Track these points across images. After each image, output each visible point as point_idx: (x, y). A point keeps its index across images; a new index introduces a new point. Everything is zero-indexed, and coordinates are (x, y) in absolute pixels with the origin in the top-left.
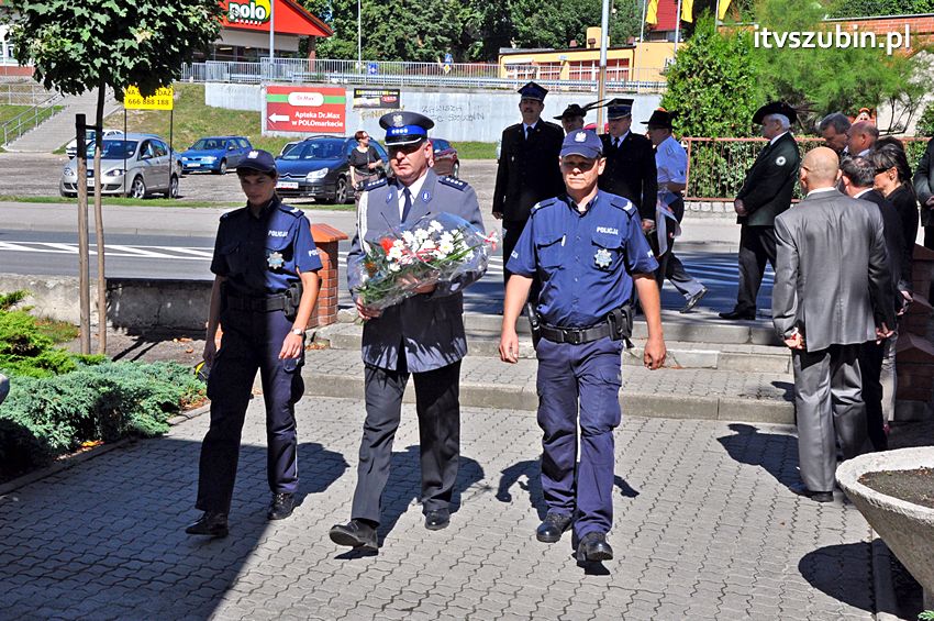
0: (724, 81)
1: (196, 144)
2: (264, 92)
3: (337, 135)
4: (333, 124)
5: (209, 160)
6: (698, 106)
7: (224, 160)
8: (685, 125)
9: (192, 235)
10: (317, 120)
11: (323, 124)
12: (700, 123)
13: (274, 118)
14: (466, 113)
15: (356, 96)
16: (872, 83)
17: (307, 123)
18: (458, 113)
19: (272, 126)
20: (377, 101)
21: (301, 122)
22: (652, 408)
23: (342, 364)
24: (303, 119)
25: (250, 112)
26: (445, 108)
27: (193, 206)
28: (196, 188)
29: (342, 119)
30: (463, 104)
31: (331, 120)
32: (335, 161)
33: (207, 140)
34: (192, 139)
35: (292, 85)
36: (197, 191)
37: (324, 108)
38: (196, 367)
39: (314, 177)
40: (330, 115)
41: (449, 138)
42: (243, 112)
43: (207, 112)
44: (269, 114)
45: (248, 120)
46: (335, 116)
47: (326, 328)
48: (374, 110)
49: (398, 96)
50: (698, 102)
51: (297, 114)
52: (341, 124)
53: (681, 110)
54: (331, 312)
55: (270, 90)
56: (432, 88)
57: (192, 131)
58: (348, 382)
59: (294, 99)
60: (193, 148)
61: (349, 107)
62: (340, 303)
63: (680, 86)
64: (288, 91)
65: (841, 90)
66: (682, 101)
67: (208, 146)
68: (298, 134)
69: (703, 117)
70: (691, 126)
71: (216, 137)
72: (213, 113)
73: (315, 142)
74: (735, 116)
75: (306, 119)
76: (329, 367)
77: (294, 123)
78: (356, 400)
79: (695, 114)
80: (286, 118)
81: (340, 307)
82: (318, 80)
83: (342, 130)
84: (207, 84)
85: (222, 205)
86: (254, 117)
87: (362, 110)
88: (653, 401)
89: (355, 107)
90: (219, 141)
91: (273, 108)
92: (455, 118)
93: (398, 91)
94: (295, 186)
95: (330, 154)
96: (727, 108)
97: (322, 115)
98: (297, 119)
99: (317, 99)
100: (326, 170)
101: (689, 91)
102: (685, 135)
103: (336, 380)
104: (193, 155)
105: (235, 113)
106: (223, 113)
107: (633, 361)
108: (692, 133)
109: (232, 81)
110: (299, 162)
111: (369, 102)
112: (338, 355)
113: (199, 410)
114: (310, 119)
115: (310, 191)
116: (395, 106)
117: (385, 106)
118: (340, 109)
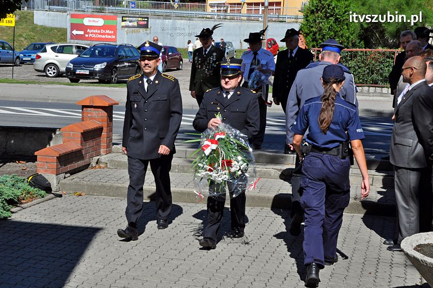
0: (336, 16)
1: (29, 46)
2: (69, 16)
3: (112, 43)
4: (109, 37)
6: (320, 30)
10: (100, 34)
11: (104, 37)
12: (322, 40)
13: (75, 32)
14: (187, 31)
15: (123, 21)
17: (94, 35)
18: (183, 31)
19: (74, 37)
20: (136, 24)
21: (90, 35)
23: (114, 177)
24: (92, 33)
25: (61, 29)
26: (175, 29)
27: (27, 83)
28: (28, 72)
29: (115, 34)
30: (185, 26)
31: (108, 34)
32: (110, 59)
33: (35, 45)
34: (26, 43)
35: (86, 13)
36: (29, 75)
37: (104, 27)
38: (28, 178)
39: (98, 67)
40: (108, 31)
41: (177, 46)
42: (56, 29)
43: (35, 28)
44: (72, 30)
45: (59, 33)
46: (110, 32)
47: (105, 156)
48: (133, 29)
49: (147, 21)
50: (320, 27)
51: (88, 31)
52: (114, 37)
53: (311, 32)
54: (108, 146)
55: (73, 16)
56: (167, 17)
57: (26, 39)
58: (118, 188)
59: (87, 22)
60: (27, 49)
61: (119, 27)
62: (113, 141)
63: (311, 18)
64: (83, 17)
66: (312, 27)
67: (35, 48)
68: (89, 42)
69: (324, 36)
70: (317, 41)
71: (40, 43)
72: (38, 29)
73: (99, 47)
74: (342, 36)
75: (94, 33)
76: (107, 179)
77: (87, 36)
78: (122, 198)
79: (319, 35)
80: (82, 33)
81: (114, 144)
82: (101, 11)
83: (115, 40)
84: (35, 12)
85: (44, 83)
86: (63, 32)
87: (126, 29)
89: (123, 27)
91: (74, 26)
92: (180, 34)
93: (148, 18)
94: (87, 72)
95: (108, 54)
96: (337, 31)
97: (103, 31)
98: (88, 33)
99: (100, 22)
100: (105, 64)
101: (316, 21)
102: (313, 46)
103: (111, 187)
104: (27, 53)
105: (52, 29)
106: (44, 29)
108: (317, 45)
109: (50, 10)
110: (89, 59)
111: (131, 24)
112: (111, 172)
113: (29, 204)
114: (96, 33)
115: (96, 75)
116: (146, 26)
117: (139, 26)
118: (114, 28)
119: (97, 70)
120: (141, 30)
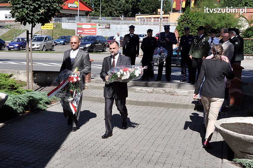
0: (192, 23)
1: (59, 38)
2: (76, 25)
4: (93, 33)
5: (62, 42)
7: (66, 42)
8: (182, 34)
9: (57, 60)
10: (89, 31)
11: (91, 33)
13: (79, 31)
14: (127, 30)
15: (99, 26)
16: (229, 25)
17: (87, 32)
18: (125, 30)
19: (78, 33)
20: (104, 27)
21: (85, 32)
22: (170, 105)
23: (91, 93)
25: (73, 30)
26: (122, 29)
27: (57, 53)
29: (96, 31)
32: (93, 42)
33: (62, 37)
34: (58, 36)
35: (83, 23)
36: (59, 49)
37: (91, 29)
40: (93, 30)
42: (71, 30)
43: (62, 30)
45: (72, 32)
46: (94, 31)
47: (88, 84)
48: (104, 29)
49: (110, 26)
51: (84, 30)
52: (95, 33)
54: (89, 79)
55: (78, 24)
56: (118, 24)
57: (58, 34)
59: (84, 26)
61: (97, 29)
62: (91, 77)
63: (181, 24)
64: (82, 25)
65: (221, 26)
67: (62, 38)
68: (84, 35)
72: (63, 30)
73: (88, 37)
76: (88, 94)
77: (84, 32)
80: (82, 31)
81: (92, 78)
82: (90, 22)
83: (95, 34)
84: (62, 23)
87: (100, 29)
88: (170, 104)
89: (99, 28)
90: (65, 37)
91: (78, 29)
93: (110, 24)
94: (83, 48)
95: (92, 40)
97: (90, 30)
99: (89, 26)
100: (91, 44)
101: (183, 25)
103: (89, 97)
104: (58, 40)
106: (66, 30)
107: (166, 93)
109: (68, 22)
111: (102, 27)
112: (90, 90)
113: (55, 104)
114: (87, 31)
115: (86, 49)
116: (109, 28)
117: (106, 28)
118: (95, 29)
119: (87, 47)
120: (107, 29)
